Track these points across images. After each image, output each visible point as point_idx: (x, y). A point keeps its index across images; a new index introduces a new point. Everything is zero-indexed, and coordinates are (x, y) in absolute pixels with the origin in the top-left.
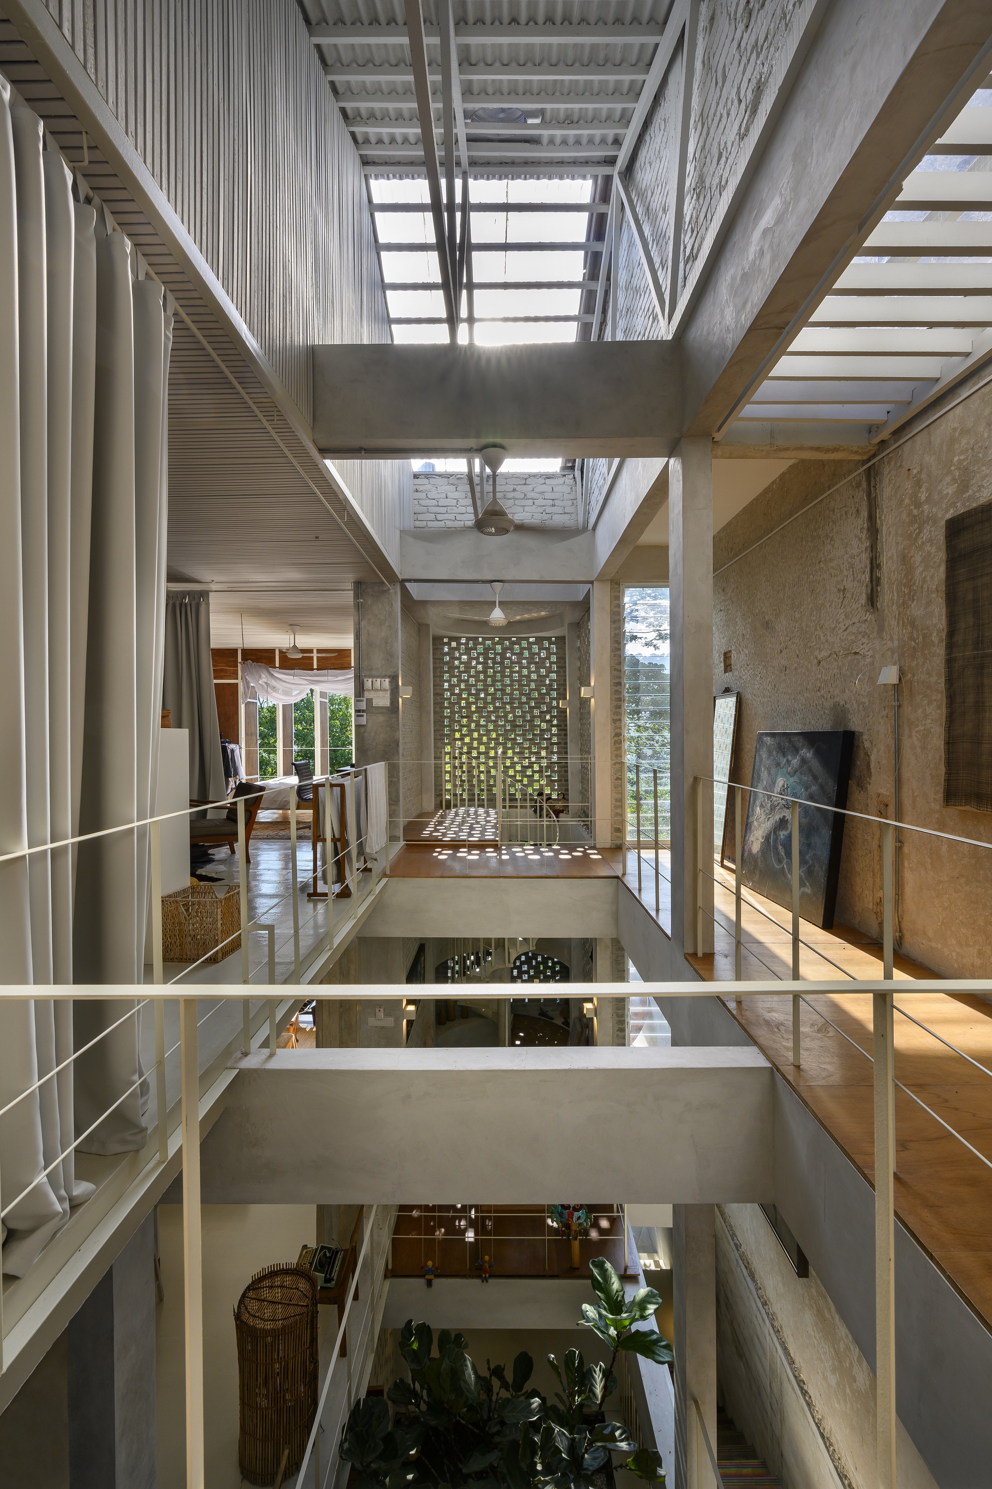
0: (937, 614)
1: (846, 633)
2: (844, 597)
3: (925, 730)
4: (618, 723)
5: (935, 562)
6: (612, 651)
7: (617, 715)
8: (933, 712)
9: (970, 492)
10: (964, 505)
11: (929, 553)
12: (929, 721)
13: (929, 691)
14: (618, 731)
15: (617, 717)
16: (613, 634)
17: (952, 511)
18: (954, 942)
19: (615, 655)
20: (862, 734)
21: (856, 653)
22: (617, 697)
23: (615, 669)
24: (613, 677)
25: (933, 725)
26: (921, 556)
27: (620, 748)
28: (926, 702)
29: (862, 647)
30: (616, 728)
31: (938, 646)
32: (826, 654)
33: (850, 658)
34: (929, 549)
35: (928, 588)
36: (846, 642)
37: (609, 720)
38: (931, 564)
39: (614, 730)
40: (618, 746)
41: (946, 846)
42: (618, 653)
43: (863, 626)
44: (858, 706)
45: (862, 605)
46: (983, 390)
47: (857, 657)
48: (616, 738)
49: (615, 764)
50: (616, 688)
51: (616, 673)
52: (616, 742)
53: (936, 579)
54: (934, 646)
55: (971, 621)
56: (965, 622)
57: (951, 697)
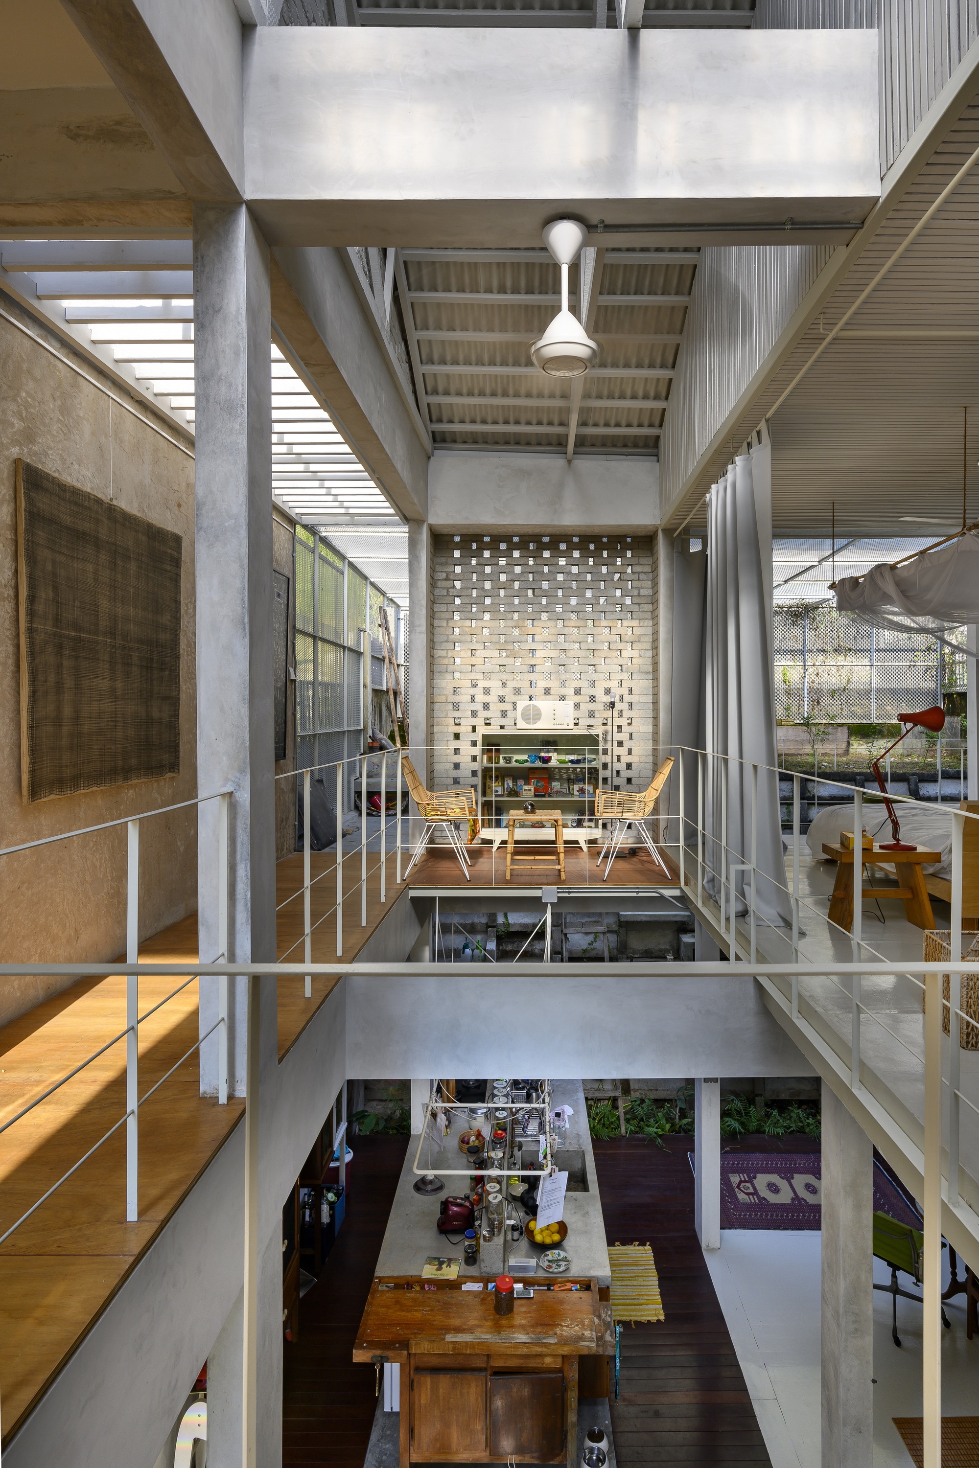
55: (51, 594)
56: (45, 594)
57: (33, 673)
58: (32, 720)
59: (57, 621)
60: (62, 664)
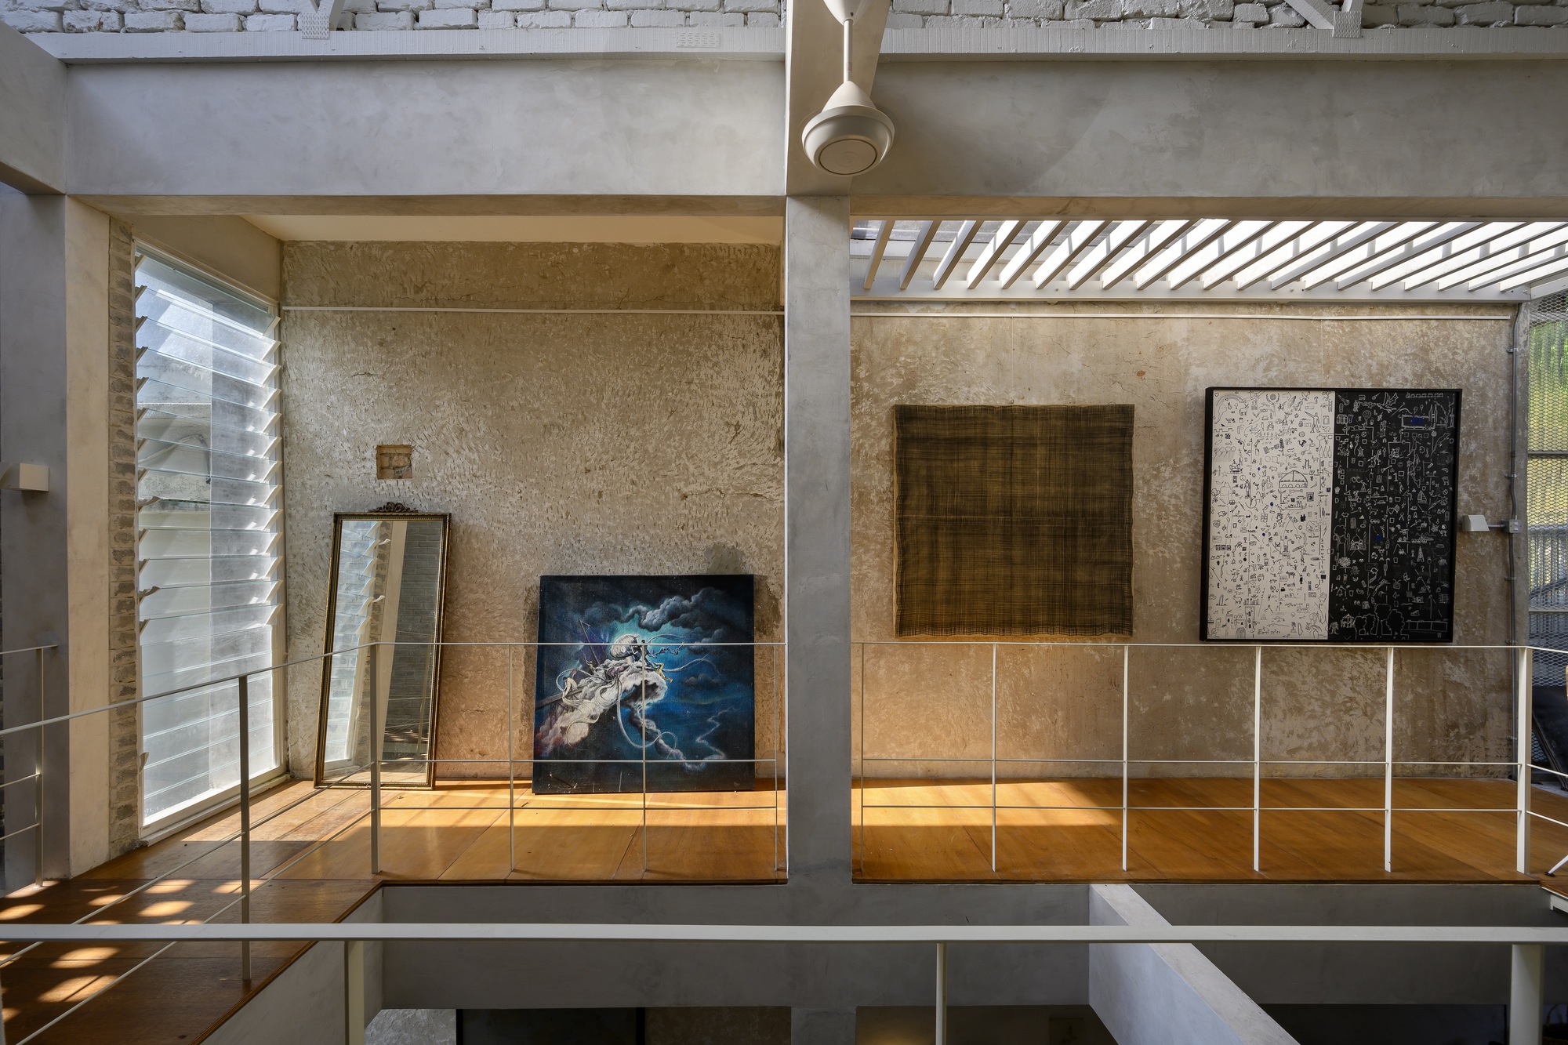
0: (877, 478)
1: (739, 473)
2: (737, 434)
3: (860, 574)
4: (126, 560)
5: (875, 434)
6: (112, 388)
7: (125, 541)
8: (871, 560)
9: (916, 391)
10: (909, 398)
11: (868, 425)
12: (865, 567)
13: (865, 542)
14: (125, 578)
15: (125, 547)
16: (114, 349)
17: (896, 398)
18: (893, 745)
19: (120, 400)
20: (766, 578)
21: (756, 495)
22: (125, 498)
23: (121, 433)
24: (115, 450)
25: (870, 571)
26: (858, 424)
27: (132, 618)
28: (862, 550)
29: (768, 490)
30: (121, 571)
31: (877, 504)
32: (700, 489)
33: (746, 498)
34: (869, 421)
35: (866, 455)
36: (741, 481)
37: (105, 553)
38: (871, 434)
39: (118, 576)
40: (125, 613)
41: (884, 670)
42: (127, 395)
43: (771, 469)
44: (760, 549)
45: (769, 449)
46: (932, 319)
47: (759, 499)
48: (122, 597)
49: (119, 657)
50: (121, 478)
51: (121, 442)
52: (120, 605)
53: (876, 449)
54: (873, 504)
55: (925, 492)
56: (919, 492)
57: (903, 549)
58: (902, 581)
59: (931, 510)
60: (937, 541)
